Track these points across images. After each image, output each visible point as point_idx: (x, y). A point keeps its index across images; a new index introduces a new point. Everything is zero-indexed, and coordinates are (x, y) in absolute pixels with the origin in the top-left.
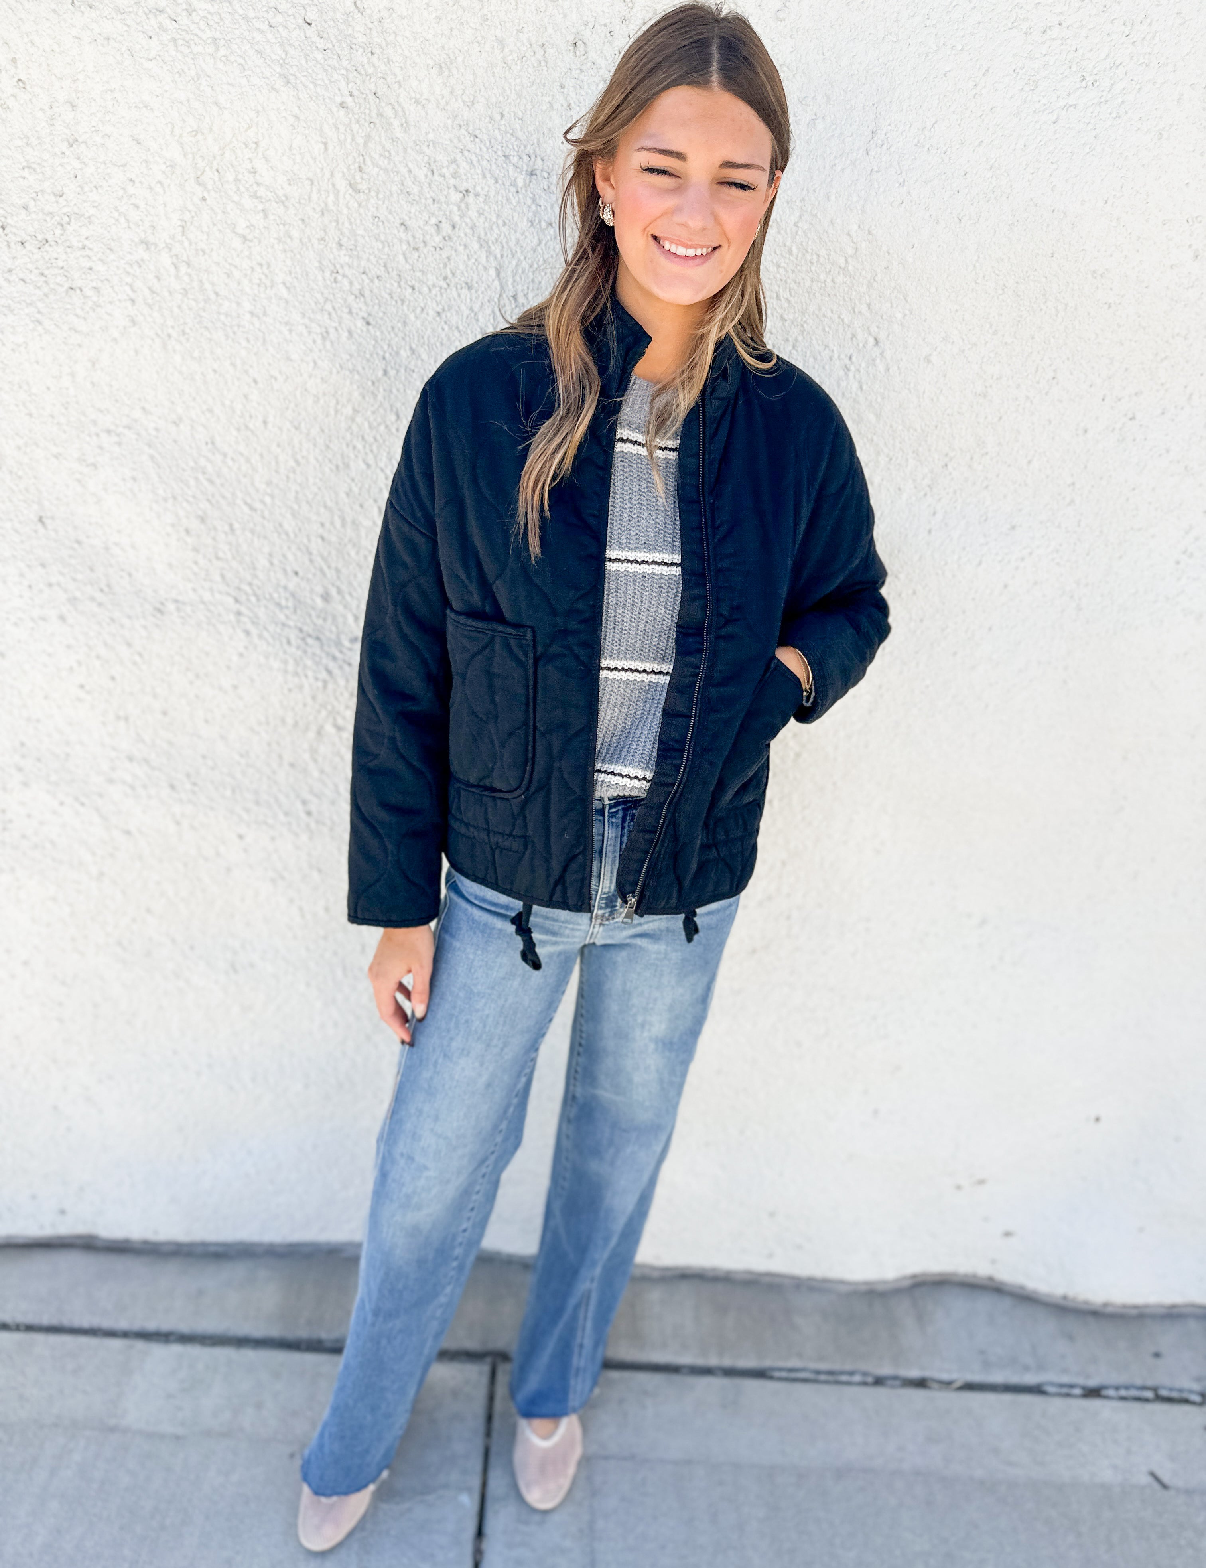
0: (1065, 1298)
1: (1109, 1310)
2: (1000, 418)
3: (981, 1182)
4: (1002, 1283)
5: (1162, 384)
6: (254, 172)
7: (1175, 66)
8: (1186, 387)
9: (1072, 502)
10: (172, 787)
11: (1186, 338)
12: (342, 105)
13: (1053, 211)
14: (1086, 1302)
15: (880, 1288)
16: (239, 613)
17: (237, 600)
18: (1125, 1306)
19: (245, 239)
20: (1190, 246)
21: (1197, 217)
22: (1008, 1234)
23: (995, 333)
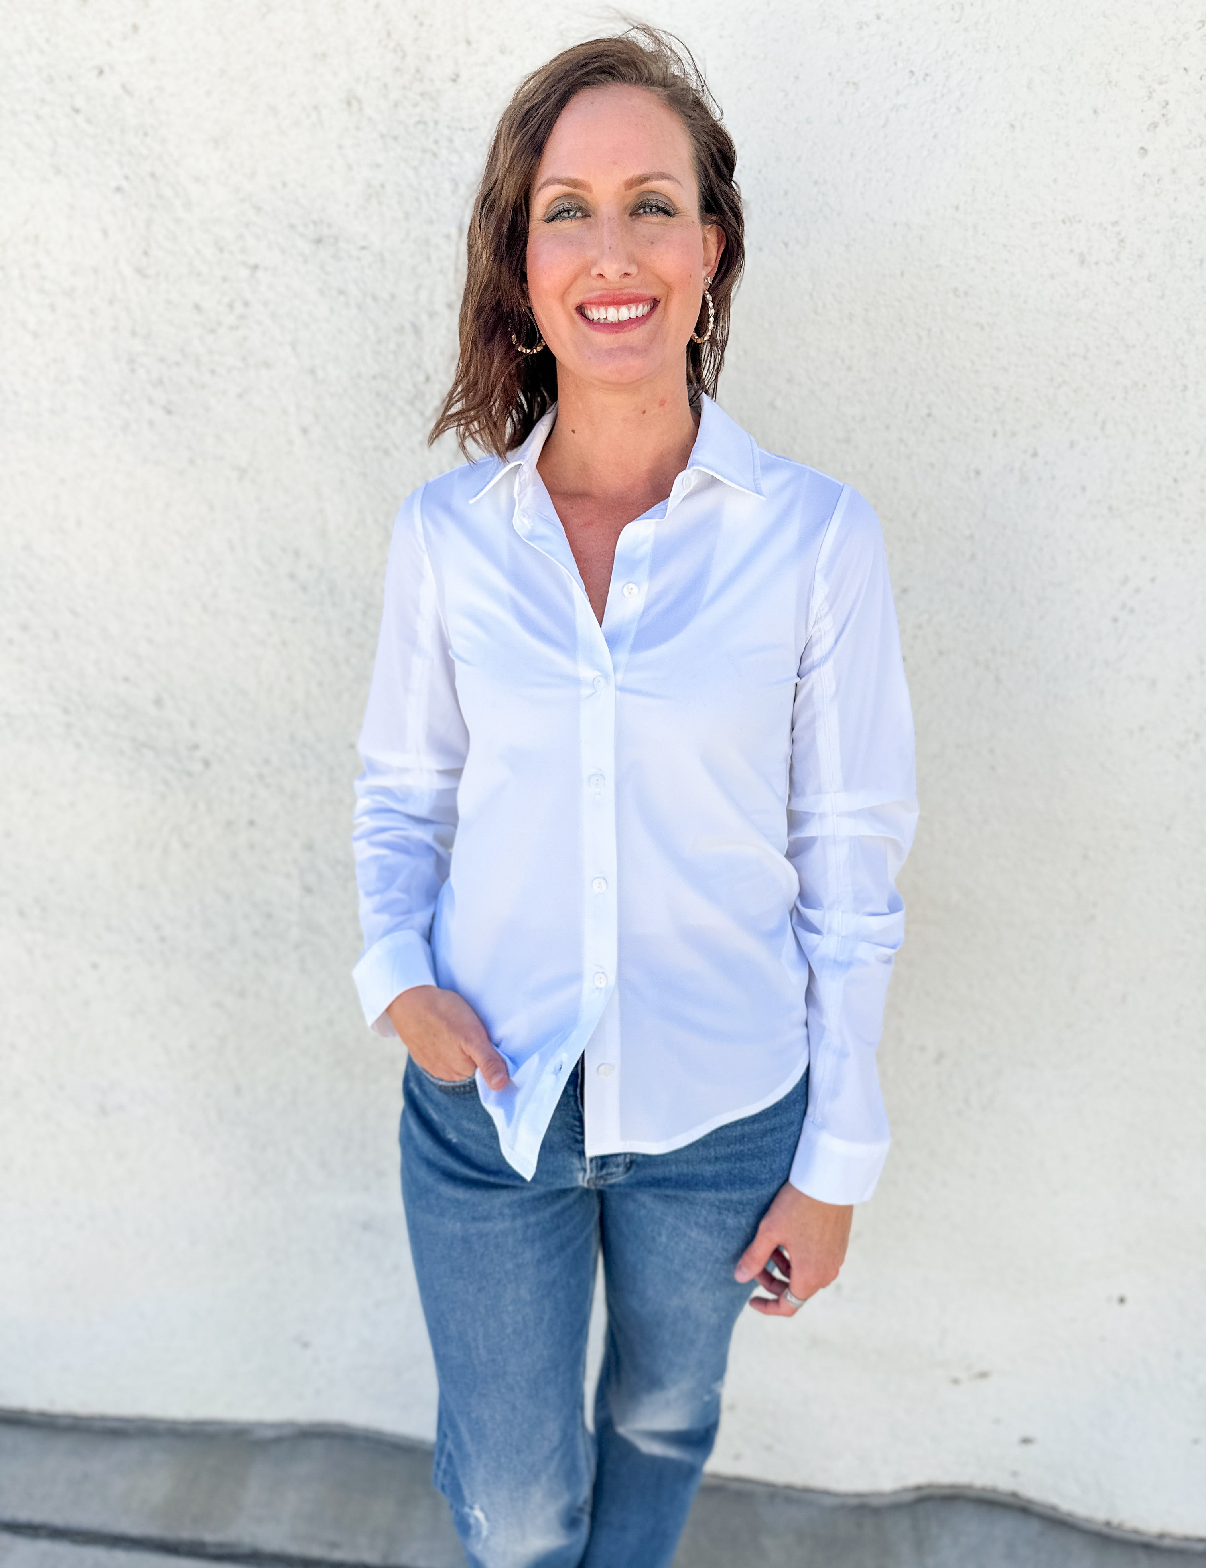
0: (1108, 1524)
1: (1167, 1543)
2: (871, 466)
3: (984, 1375)
4: (1030, 1501)
5: (1066, 413)
6: (38, 266)
7: (1018, 47)
8: (1096, 414)
9: (973, 557)
10: (21, 913)
11: (1085, 358)
12: (118, 189)
13: (895, 224)
14: (1136, 1532)
15: (875, 1502)
16: (69, 726)
17: (66, 711)
18: (1187, 1539)
19: (36, 335)
20: (1072, 251)
21: (1074, 217)
22: (1026, 1441)
23: (850, 368)
